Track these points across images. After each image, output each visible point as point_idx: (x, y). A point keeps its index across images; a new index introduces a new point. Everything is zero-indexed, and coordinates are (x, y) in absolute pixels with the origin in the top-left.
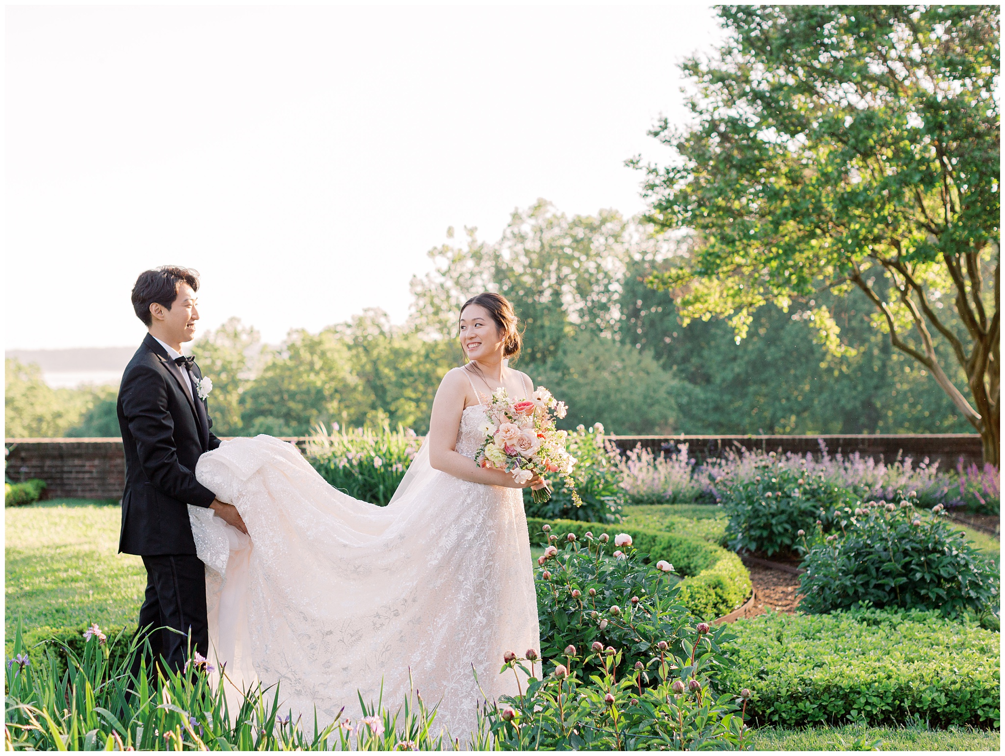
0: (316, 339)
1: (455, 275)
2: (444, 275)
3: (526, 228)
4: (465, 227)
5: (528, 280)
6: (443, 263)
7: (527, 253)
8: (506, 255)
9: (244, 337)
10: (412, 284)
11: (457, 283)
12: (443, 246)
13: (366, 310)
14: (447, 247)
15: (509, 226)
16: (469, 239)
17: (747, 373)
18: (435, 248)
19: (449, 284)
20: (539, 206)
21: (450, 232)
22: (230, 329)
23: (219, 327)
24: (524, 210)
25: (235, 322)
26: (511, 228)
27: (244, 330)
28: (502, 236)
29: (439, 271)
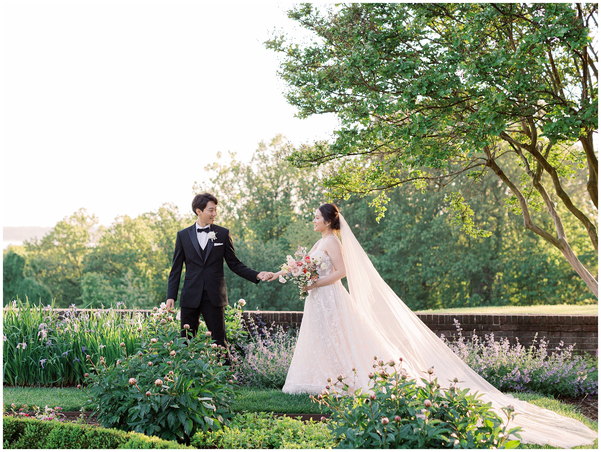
0: (133, 222)
1: (222, 182)
2: (214, 182)
3: (269, 152)
4: (229, 151)
5: (268, 186)
6: (214, 175)
7: (268, 169)
8: (255, 170)
9: (88, 220)
10: (194, 188)
11: (223, 187)
12: (214, 164)
13: (164, 205)
14: (217, 164)
15: (257, 151)
16: (232, 160)
17: (407, 248)
18: (209, 165)
19: (217, 189)
20: (275, 140)
21: (219, 155)
22: (79, 215)
23: (73, 214)
24: (267, 141)
25: (82, 211)
26: (258, 153)
27: (88, 216)
28: (252, 158)
29: (211, 180)
